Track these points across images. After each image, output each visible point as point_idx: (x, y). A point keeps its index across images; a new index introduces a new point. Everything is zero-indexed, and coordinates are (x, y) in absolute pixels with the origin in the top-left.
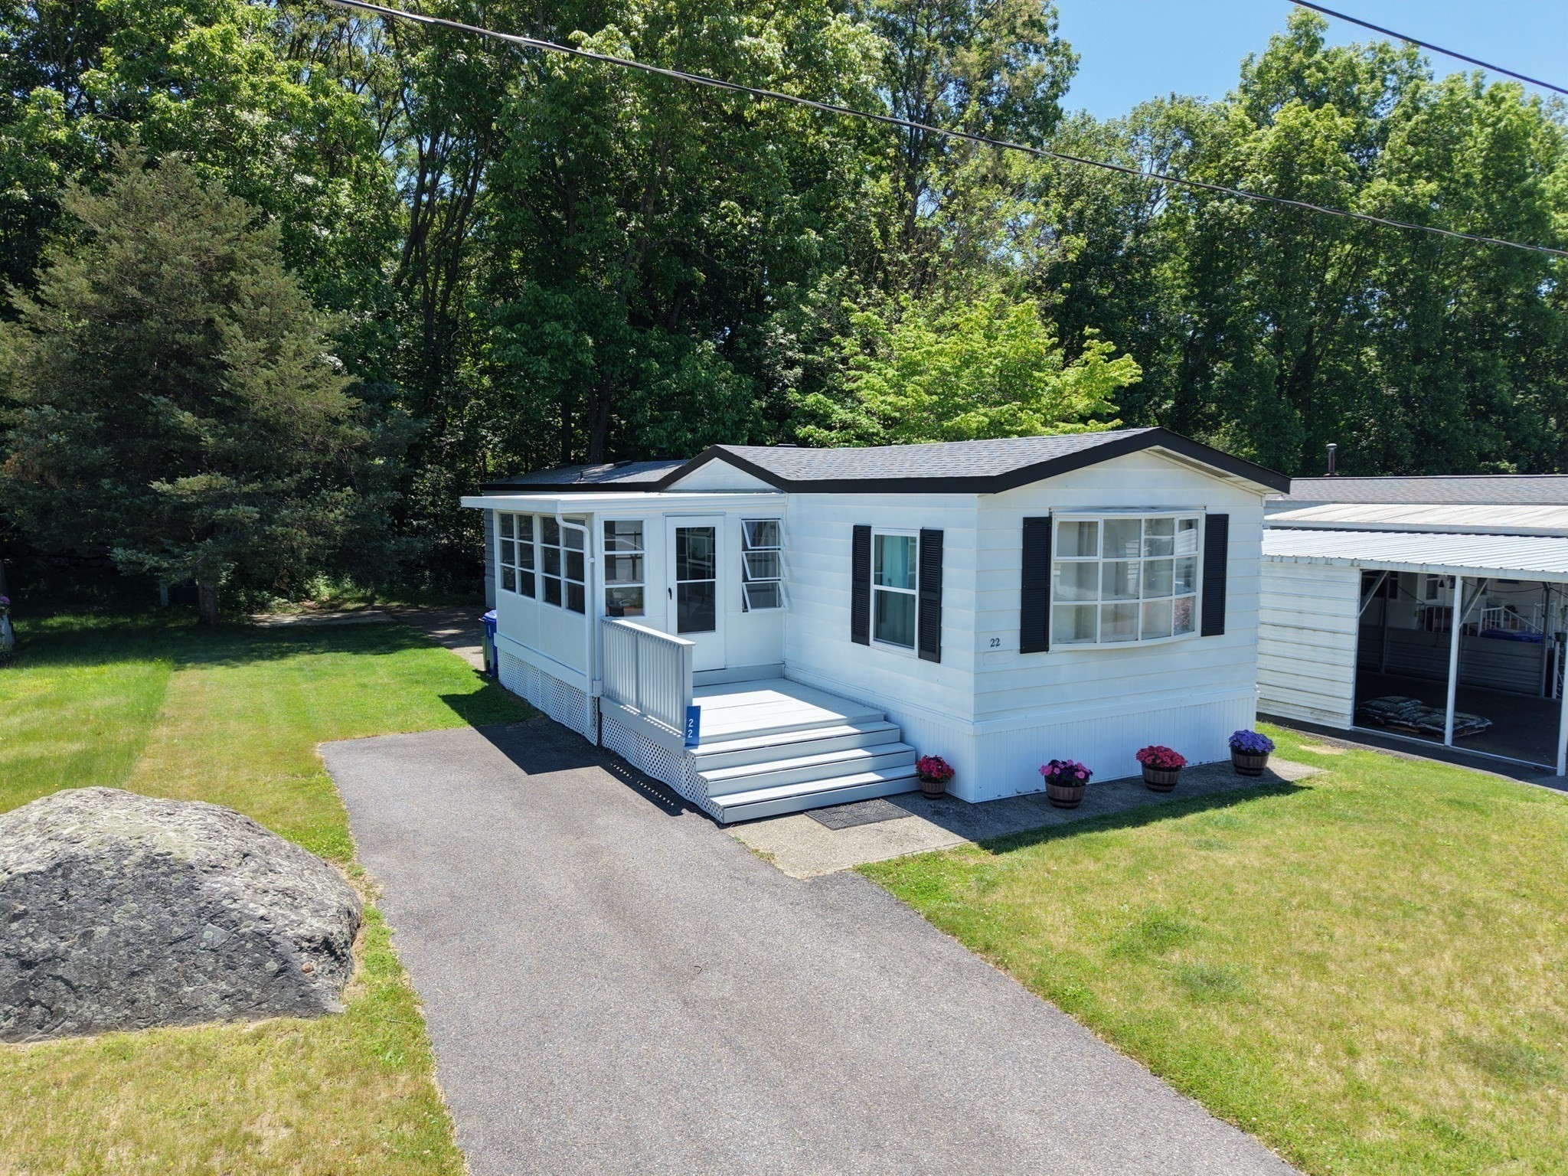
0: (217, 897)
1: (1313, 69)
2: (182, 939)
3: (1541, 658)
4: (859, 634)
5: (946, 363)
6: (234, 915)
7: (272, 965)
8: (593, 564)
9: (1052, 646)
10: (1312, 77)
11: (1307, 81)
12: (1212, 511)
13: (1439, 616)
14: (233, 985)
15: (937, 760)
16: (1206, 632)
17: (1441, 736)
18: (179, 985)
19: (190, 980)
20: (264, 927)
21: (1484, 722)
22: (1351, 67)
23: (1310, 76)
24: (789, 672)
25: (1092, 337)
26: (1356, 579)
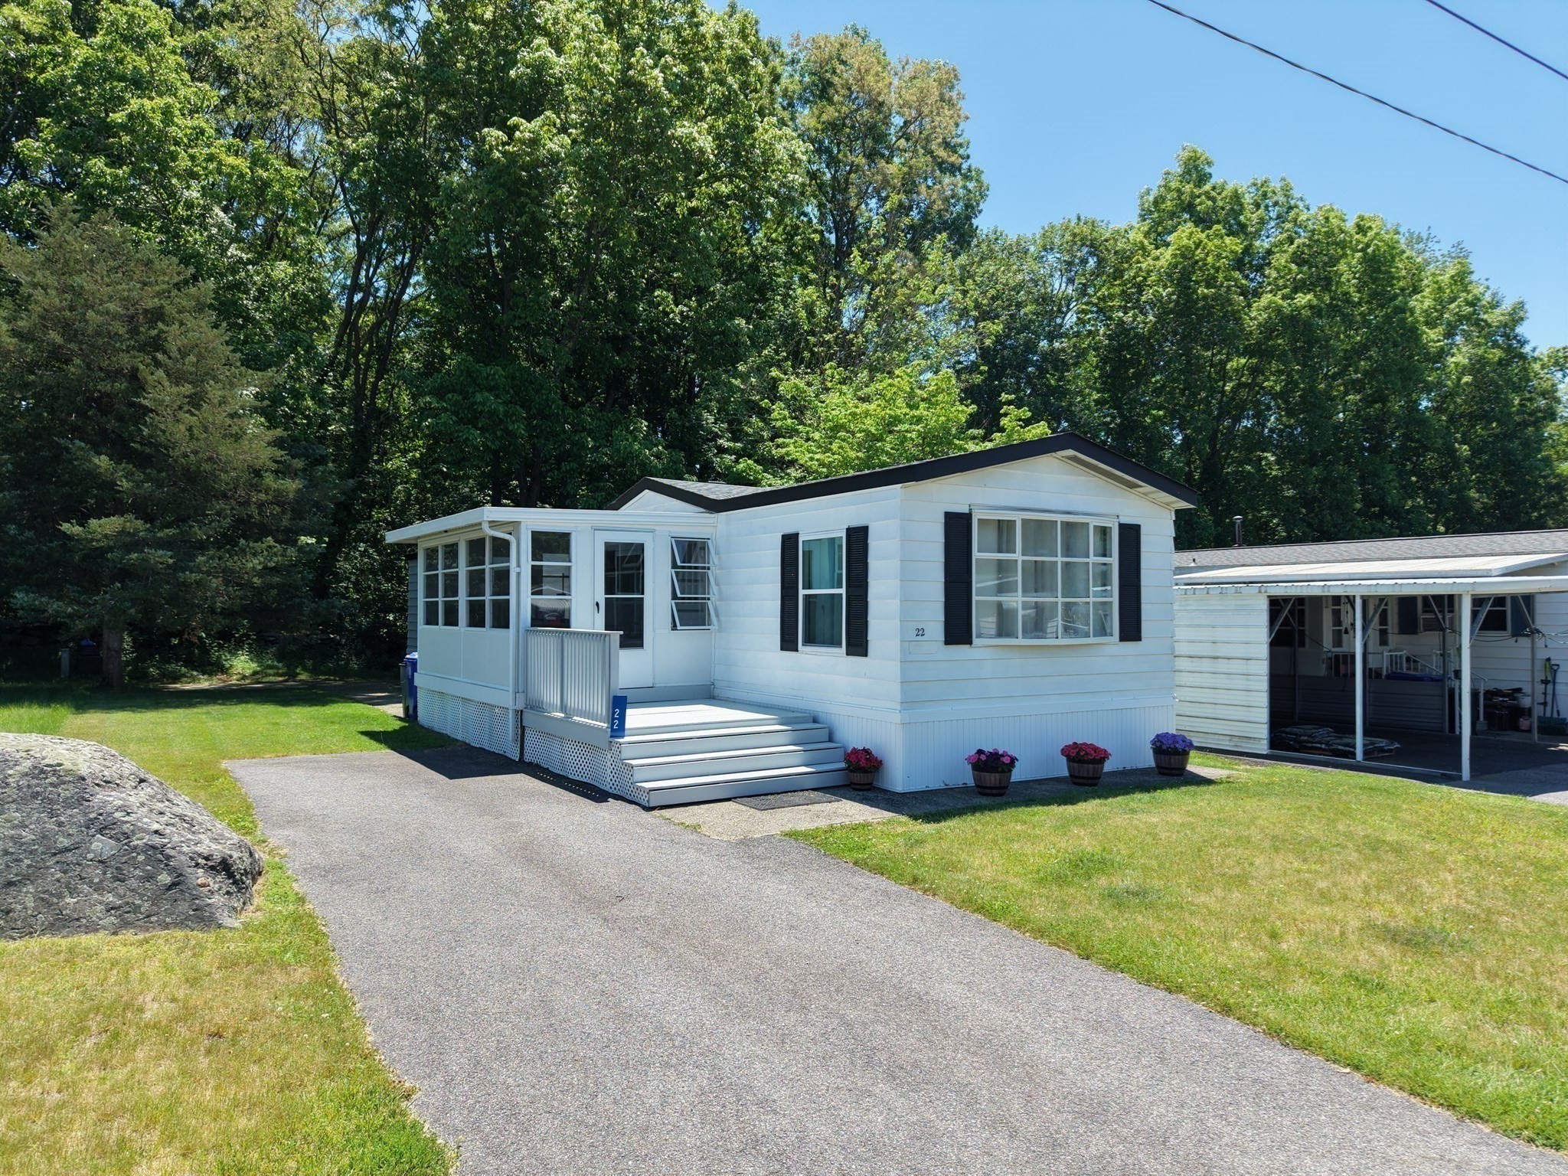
0: (109, 808)
1: (1203, 197)
2: (67, 850)
3: (1443, 696)
4: (788, 643)
5: (870, 424)
6: (126, 828)
7: (165, 878)
8: (519, 574)
9: (975, 640)
10: (1203, 205)
11: (1198, 208)
12: (1124, 520)
13: (1345, 663)
14: (121, 897)
15: (866, 751)
16: (1123, 638)
17: (1353, 755)
18: (60, 896)
19: (73, 892)
20: (157, 840)
21: (1392, 744)
22: (1236, 197)
23: (1200, 204)
24: (717, 692)
25: (1009, 403)
26: (1264, 605)
